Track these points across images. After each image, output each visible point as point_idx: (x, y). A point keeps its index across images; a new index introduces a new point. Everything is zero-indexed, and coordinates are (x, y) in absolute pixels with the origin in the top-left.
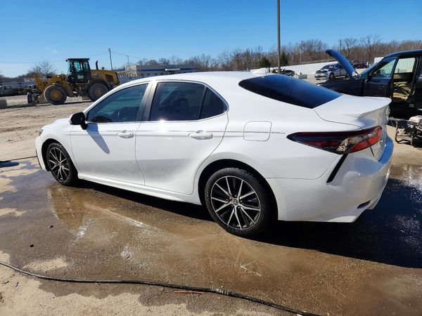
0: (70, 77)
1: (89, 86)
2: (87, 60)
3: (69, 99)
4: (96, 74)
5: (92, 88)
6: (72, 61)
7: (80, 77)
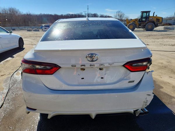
0: (140, 19)
1: (146, 24)
2: (149, 12)
3: (136, 29)
4: (151, 18)
5: (147, 25)
6: (143, 12)
7: (144, 20)
